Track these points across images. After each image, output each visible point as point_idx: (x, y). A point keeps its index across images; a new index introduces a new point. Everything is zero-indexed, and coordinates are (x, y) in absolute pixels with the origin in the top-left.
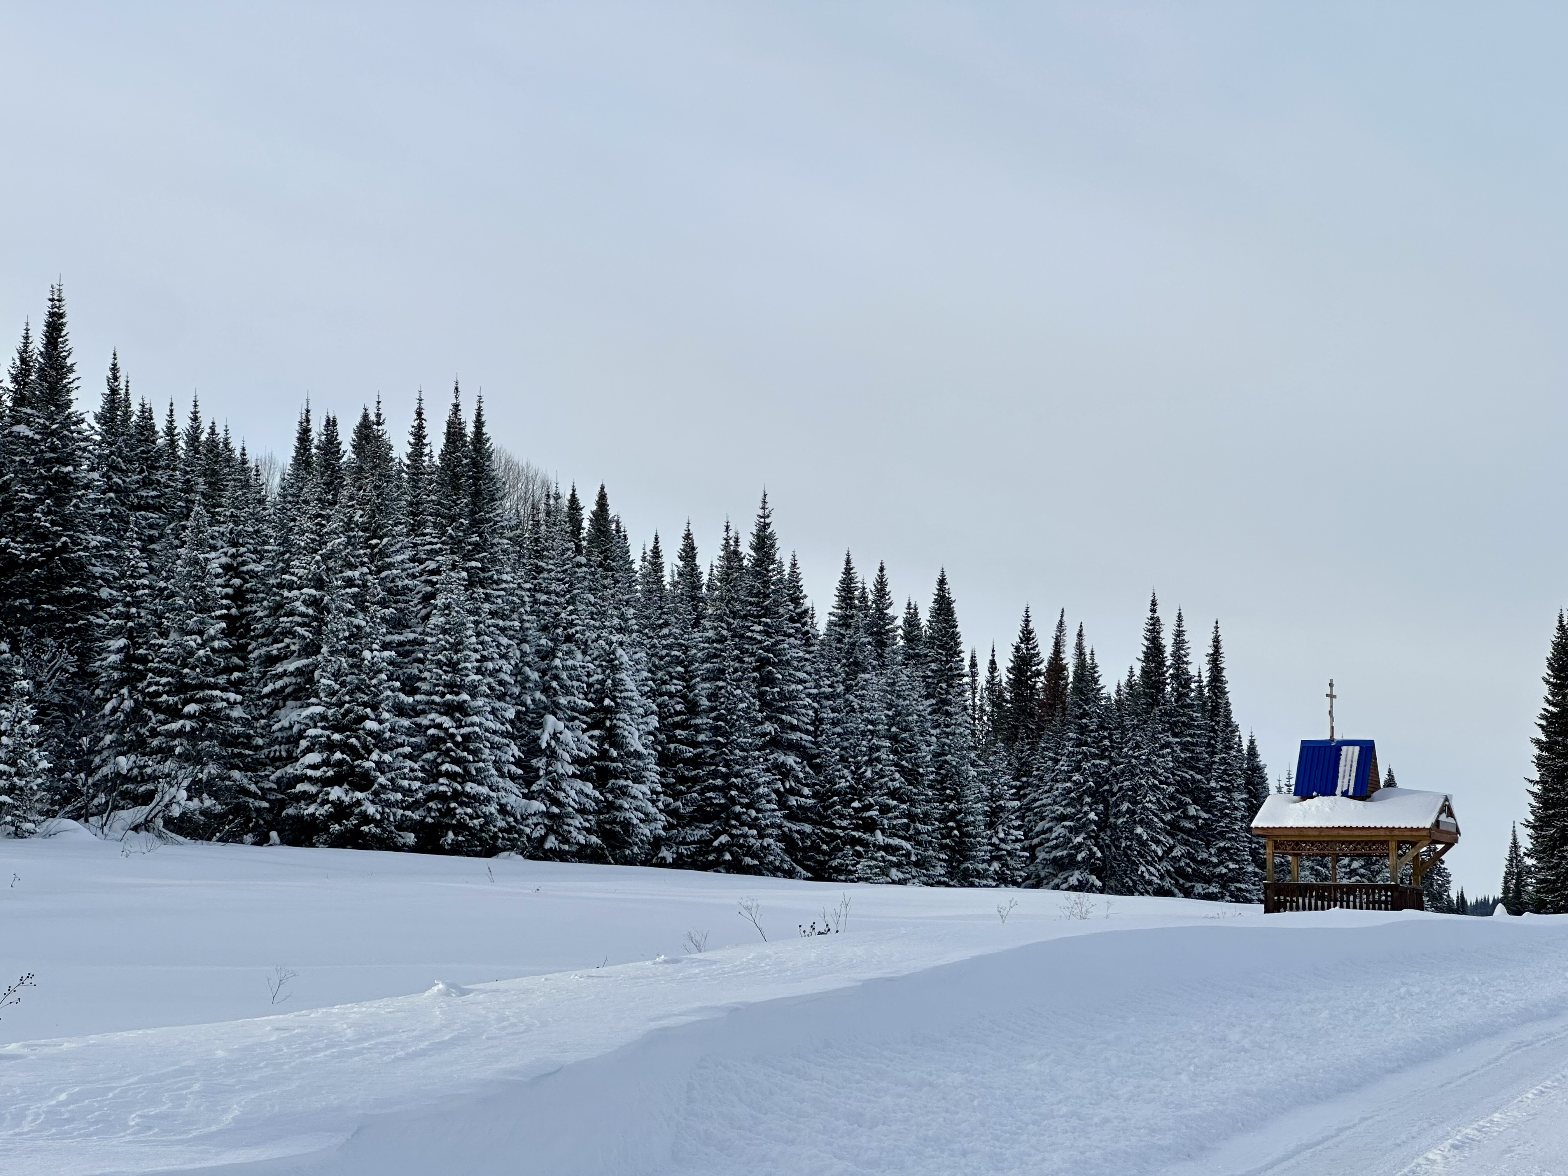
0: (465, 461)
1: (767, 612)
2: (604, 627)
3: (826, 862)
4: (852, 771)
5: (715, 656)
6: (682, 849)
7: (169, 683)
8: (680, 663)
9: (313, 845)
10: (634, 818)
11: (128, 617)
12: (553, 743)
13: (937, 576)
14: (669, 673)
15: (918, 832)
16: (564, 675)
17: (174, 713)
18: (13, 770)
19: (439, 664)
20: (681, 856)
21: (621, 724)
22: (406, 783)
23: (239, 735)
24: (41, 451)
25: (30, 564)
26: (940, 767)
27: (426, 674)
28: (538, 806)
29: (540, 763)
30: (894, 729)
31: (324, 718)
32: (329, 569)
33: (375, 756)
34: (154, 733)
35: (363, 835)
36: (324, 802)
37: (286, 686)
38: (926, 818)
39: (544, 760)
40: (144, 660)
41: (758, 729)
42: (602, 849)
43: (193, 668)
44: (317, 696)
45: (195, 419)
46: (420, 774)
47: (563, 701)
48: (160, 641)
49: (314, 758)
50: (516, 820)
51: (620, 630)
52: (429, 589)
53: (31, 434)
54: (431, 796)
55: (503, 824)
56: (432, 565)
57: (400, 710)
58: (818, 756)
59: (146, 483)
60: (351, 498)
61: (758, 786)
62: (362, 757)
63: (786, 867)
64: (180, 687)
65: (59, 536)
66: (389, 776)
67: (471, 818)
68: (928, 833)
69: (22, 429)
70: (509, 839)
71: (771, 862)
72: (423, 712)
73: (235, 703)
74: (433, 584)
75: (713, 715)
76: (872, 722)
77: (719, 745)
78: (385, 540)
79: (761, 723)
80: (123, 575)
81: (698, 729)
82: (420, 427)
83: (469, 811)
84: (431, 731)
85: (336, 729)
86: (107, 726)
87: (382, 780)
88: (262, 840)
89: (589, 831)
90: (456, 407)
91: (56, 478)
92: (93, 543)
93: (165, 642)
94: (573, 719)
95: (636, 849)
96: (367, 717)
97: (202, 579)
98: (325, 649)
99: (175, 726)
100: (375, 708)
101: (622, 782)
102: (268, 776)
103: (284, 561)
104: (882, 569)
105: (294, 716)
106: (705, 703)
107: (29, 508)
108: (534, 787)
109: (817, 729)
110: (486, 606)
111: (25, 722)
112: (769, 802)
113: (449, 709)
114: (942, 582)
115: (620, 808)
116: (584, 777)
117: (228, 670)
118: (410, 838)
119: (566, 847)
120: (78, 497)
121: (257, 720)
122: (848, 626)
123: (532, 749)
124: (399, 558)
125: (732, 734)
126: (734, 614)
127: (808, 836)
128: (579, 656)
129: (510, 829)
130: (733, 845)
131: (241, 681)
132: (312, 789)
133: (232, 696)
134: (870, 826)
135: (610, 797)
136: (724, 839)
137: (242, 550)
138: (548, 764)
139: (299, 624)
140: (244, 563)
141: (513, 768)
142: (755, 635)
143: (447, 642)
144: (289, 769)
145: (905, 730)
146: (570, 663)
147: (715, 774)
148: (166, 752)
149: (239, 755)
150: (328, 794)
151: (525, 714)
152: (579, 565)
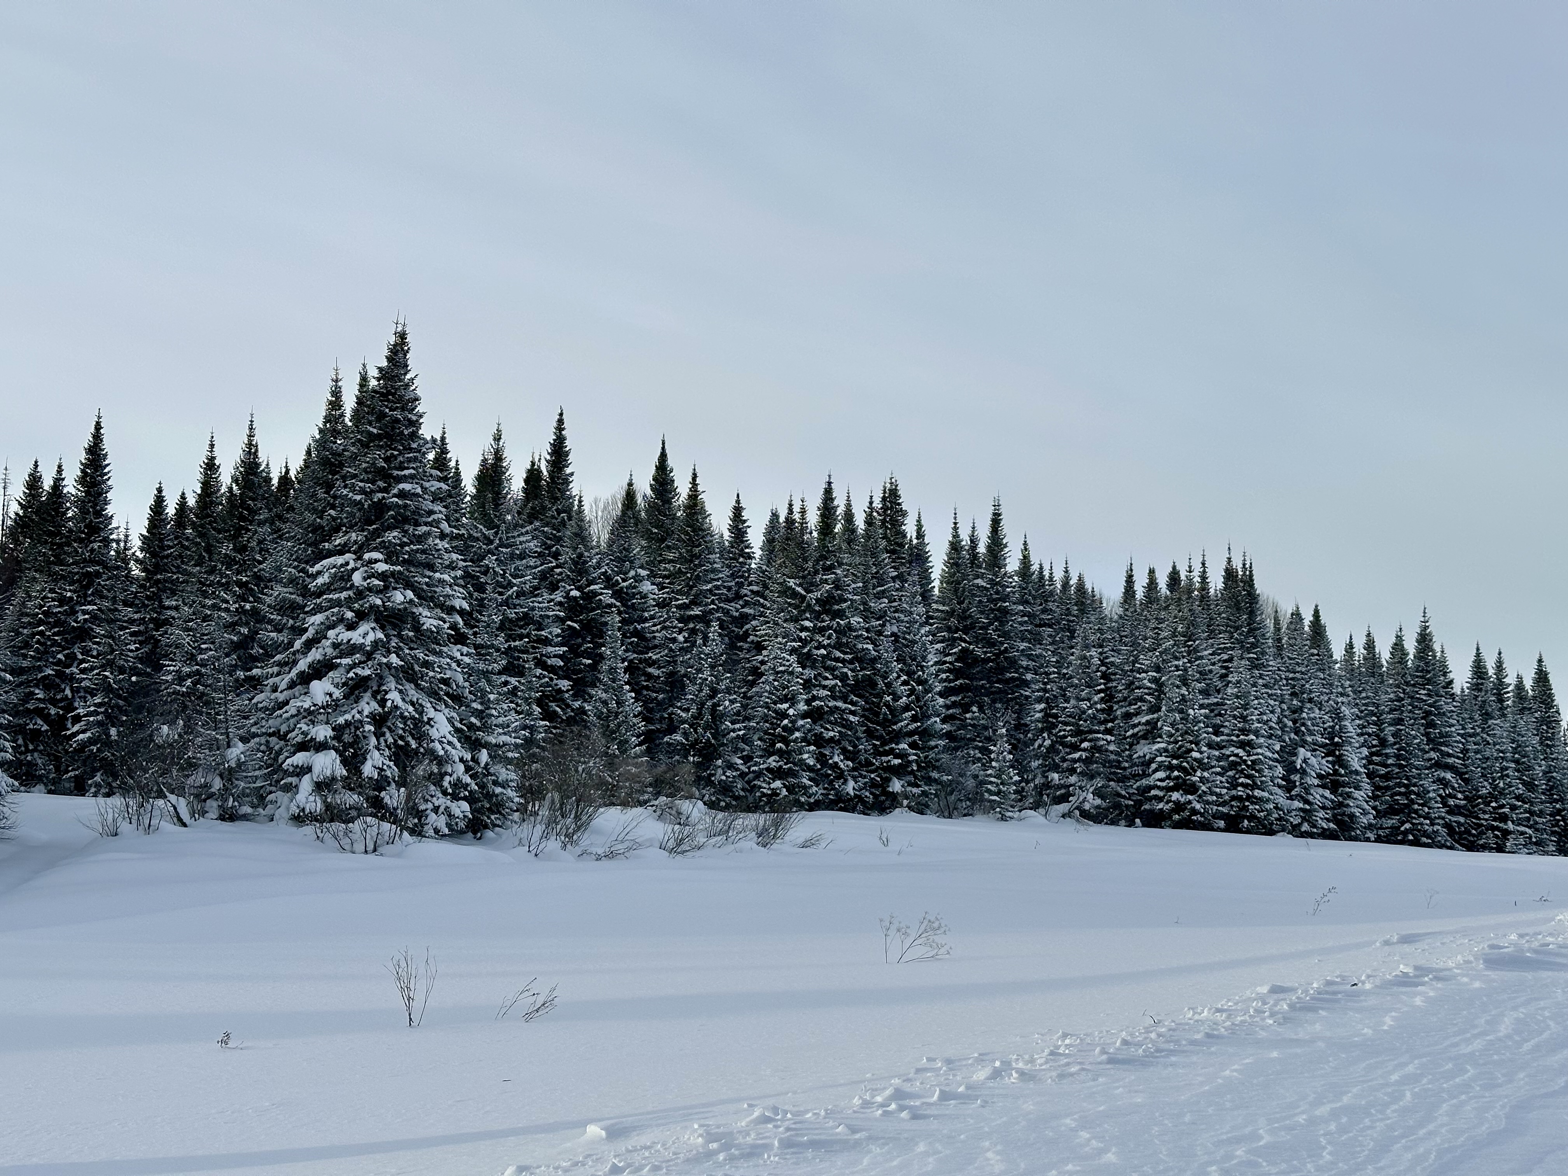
0: (1244, 593)
1: (1429, 681)
2: (1332, 693)
3: (1475, 841)
4: (1490, 783)
5: (1395, 710)
6: (1381, 832)
7: (1071, 730)
8: (1374, 715)
9: (1162, 827)
10: (1357, 812)
11: (1045, 691)
12: (1304, 765)
13: (1537, 657)
14: (1367, 721)
15: (1537, 823)
16: (1309, 723)
17: (1075, 748)
18: (999, 781)
19: (1235, 717)
20: (1379, 836)
21: (1346, 753)
22: (1218, 790)
23: (1114, 761)
24: (991, 594)
25: (988, 660)
26: (1549, 781)
27: (1227, 724)
28: (1297, 804)
29: (1296, 778)
30: (1516, 756)
31: (1166, 750)
32: (1164, 660)
33: (1198, 774)
34: (1064, 760)
35: (1193, 821)
36: (1168, 802)
37: (1140, 731)
38: (1541, 814)
39: (1299, 775)
40: (1056, 716)
41: (1426, 756)
42: (1336, 831)
43: (1085, 721)
44: (1161, 737)
45: (1066, 572)
46: (1226, 785)
47: (1309, 739)
48: (1066, 705)
49: (1161, 774)
50: (1284, 813)
51: (1342, 695)
52: (1224, 671)
53: (985, 584)
54: (1233, 798)
55: (1277, 816)
56: (1226, 657)
57: (1210, 746)
58: (1466, 773)
59: (1044, 611)
60: (1175, 617)
61: (1429, 792)
62: (1190, 774)
63: (1449, 844)
64: (1078, 732)
65: (1002, 643)
66: (1208, 785)
67: (1259, 812)
68: (1543, 824)
69: (979, 581)
70: (1280, 825)
71: (1439, 841)
72: (1224, 747)
73: (1111, 741)
74: (1227, 668)
75: (1397, 746)
76: (1502, 752)
77: (1401, 766)
78: (1197, 642)
79: (1427, 752)
80: (1042, 666)
81: (1387, 756)
82: (1204, 572)
83: (1257, 807)
84: (1232, 758)
85: (1174, 757)
86: (1036, 755)
87: (1204, 788)
88: (1131, 824)
89: (1328, 820)
90: (1229, 559)
91: (999, 610)
92: (1022, 648)
93: (1068, 706)
94: (1314, 750)
95: (1358, 832)
96: (1192, 750)
97: (1088, 668)
98: (1164, 708)
99: (1076, 755)
100: (1197, 744)
101: (1347, 790)
102: (1132, 786)
103: (1133, 656)
104: (1500, 653)
105: (1146, 749)
106: (1391, 739)
107: (985, 628)
108: (1293, 793)
109: (1465, 755)
110: (1260, 681)
112: (1436, 802)
113: (1242, 745)
114: (1540, 661)
115: (1348, 806)
116: (1324, 786)
117: (1105, 722)
118: (1222, 824)
119: (1315, 830)
120: (1012, 620)
121: (1123, 751)
122: (1480, 690)
123: (1291, 769)
124: (1206, 653)
125: (1410, 759)
126: (1407, 684)
127: (1462, 825)
128: (1317, 711)
129: (1280, 819)
130: (1414, 830)
131: (1112, 729)
132: (1161, 794)
133: (1109, 737)
134: (1504, 818)
135: (1341, 799)
136: (1407, 826)
137: (1106, 649)
138: (1301, 778)
139: (1146, 694)
140: (1107, 658)
141: (1280, 781)
142: (1422, 697)
143: (1240, 703)
144: (1144, 782)
145: (1524, 757)
146: (1312, 715)
147: (1399, 785)
148: (1072, 771)
149: (1114, 773)
150: (1171, 796)
151: (1285, 747)
152: (1313, 655)
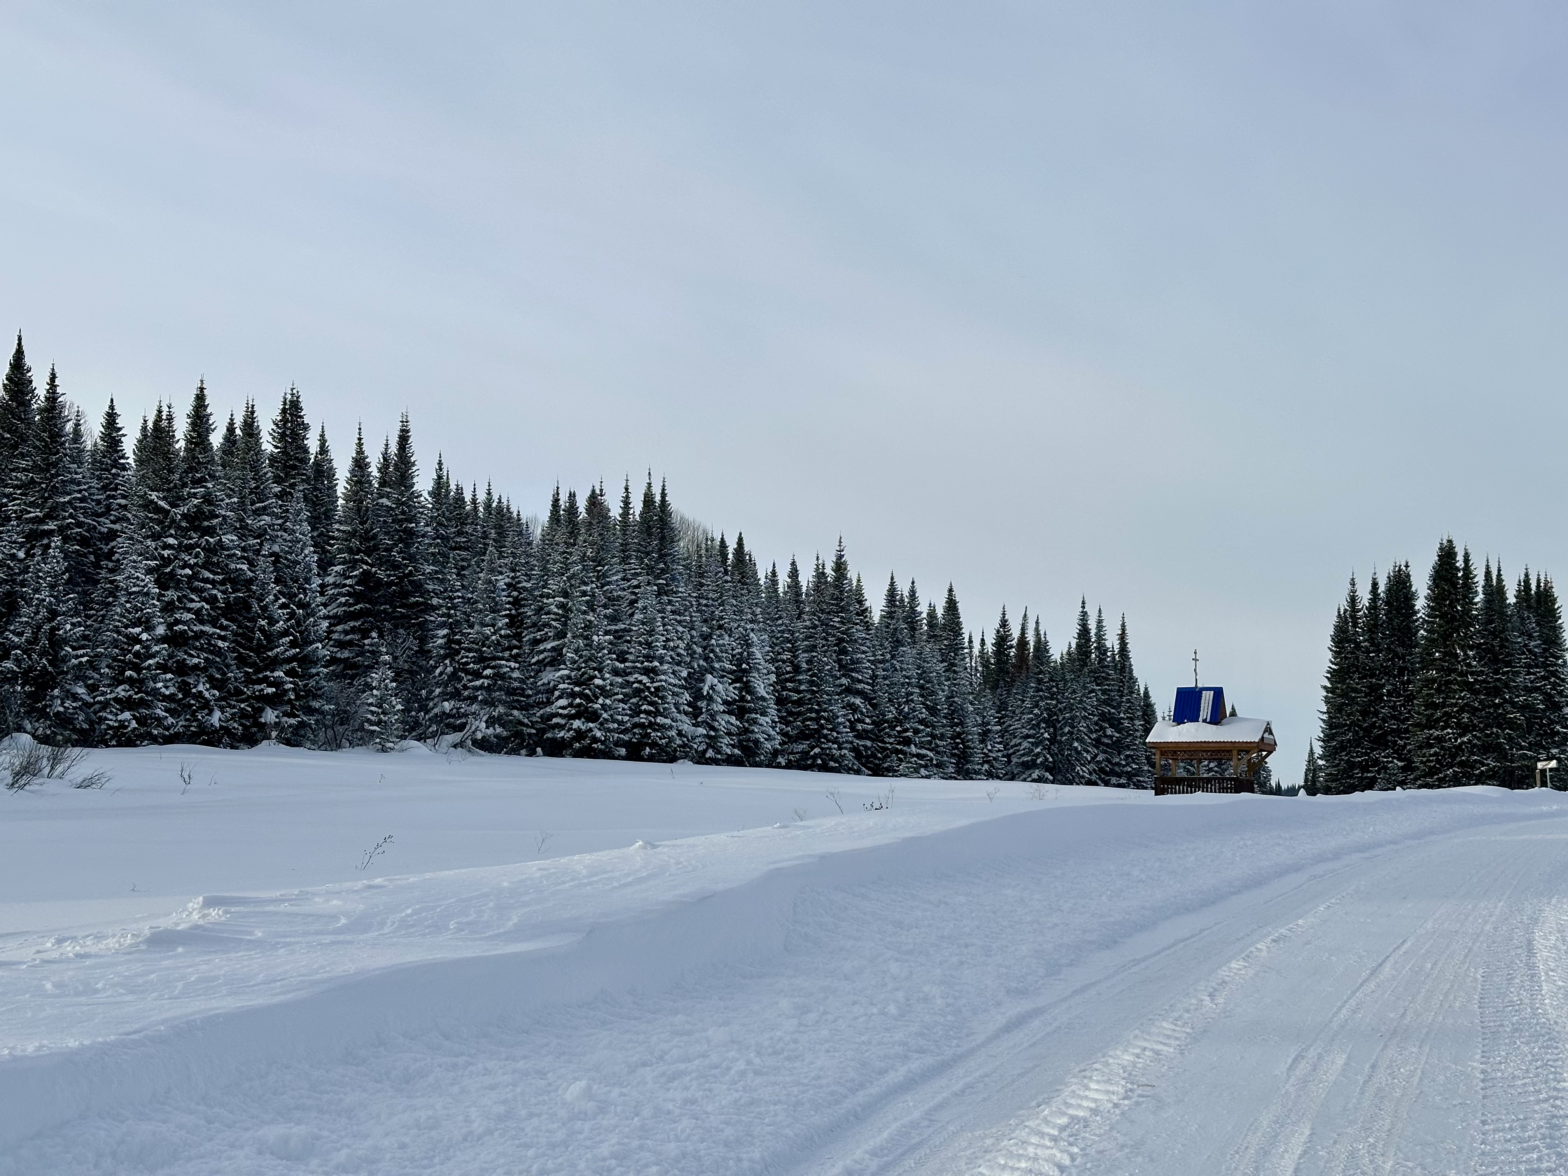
0: (655, 518)
1: (843, 609)
2: (742, 620)
3: (880, 765)
4: (896, 708)
5: (811, 637)
6: (791, 757)
7: (474, 657)
8: (789, 642)
9: (563, 756)
10: (761, 738)
11: (449, 616)
12: (711, 692)
13: (948, 587)
14: (782, 648)
15: (937, 746)
16: (718, 650)
17: (478, 675)
18: (380, 711)
19: (640, 644)
20: (790, 761)
21: (753, 679)
22: (620, 717)
23: (518, 688)
24: (396, 514)
25: (390, 584)
26: (951, 705)
27: (632, 650)
28: (701, 731)
29: (703, 704)
30: (921, 682)
31: (569, 677)
32: (571, 585)
33: (600, 701)
34: (465, 687)
35: (594, 749)
36: (570, 729)
37: (546, 658)
38: (942, 737)
39: (705, 702)
40: (459, 642)
41: (837, 682)
42: (742, 757)
43: (489, 647)
44: (565, 664)
45: (489, 494)
46: (629, 712)
47: (717, 665)
48: (469, 631)
49: (563, 702)
50: (688, 740)
51: (752, 622)
52: (634, 597)
53: (390, 504)
54: (636, 725)
55: (680, 742)
56: (635, 583)
57: (616, 672)
58: (875, 698)
59: (460, 533)
60: (585, 542)
61: (838, 717)
62: (592, 702)
63: (855, 767)
64: (481, 659)
65: (407, 566)
66: (609, 713)
67: (661, 739)
68: (944, 746)
69: (384, 501)
70: (684, 752)
71: (846, 765)
72: (630, 673)
73: (515, 668)
74: (635, 594)
75: (810, 673)
76: (908, 678)
77: (813, 692)
78: (606, 567)
79: (840, 678)
80: (446, 590)
81: (800, 682)
82: (627, 497)
83: (659, 734)
84: (635, 685)
85: (577, 684)
86: (437, 683)
87: (605, 715)
88: (532, 753)
89: (733, 746)
90: (649, 484)
91: (405, 531)
92: (428, 571)
93: (472, 631)
94: (723, 677)
95: (762, 757)
96: (596, 677)
97: (493, 592)
98: (569, 635)
99: (478, 683)
100: (600, 671)
101: (754, 716)
102: (535, 714)
103: (544, 581)
104: (913, 583)
105: (550, 677)
106: (804, 665)
107: (389, 550)
108: (699, 719)
109: (874, 681)
110: (669, 608)
111: (387, 681)
112: (845, 727)
113: (647, 672)
114: (951, 590)
115: (753, 732)
116: (730, 713)
117: (510, 648)
118: (623, 751)
119: (719, 756)
120: (418, 542)
121: (528, 679)
122: (893, 618)
123: (698, 695)
124: (615, 578)
125: (821, 685)
126: (822, 611)
127: (869, 749)
128: (727, 638)
129: (684, 746)
130: (823, 754)
131: (518, 655)
132: (563, 722)
133: (513, 664)
134: (907, 742)
135: (746, 725)
136: (817, 750)
137: (518, 574)
138: (708, 705)
139: (553, 620)
140: (519, 582)
141: (686, 707)
142: (835, 624)
143: (645, 630)
144: (548, 709)
145: (928, 682)
146: (721, 642)
147: (811, 710)
148: (473, 699)
149: (518, 701)
150: (572, 724)
151: (693, 674)
152: (727, 582)
